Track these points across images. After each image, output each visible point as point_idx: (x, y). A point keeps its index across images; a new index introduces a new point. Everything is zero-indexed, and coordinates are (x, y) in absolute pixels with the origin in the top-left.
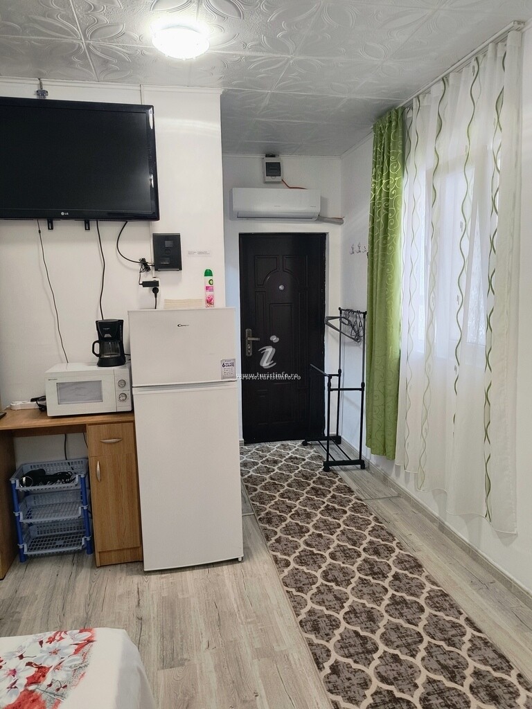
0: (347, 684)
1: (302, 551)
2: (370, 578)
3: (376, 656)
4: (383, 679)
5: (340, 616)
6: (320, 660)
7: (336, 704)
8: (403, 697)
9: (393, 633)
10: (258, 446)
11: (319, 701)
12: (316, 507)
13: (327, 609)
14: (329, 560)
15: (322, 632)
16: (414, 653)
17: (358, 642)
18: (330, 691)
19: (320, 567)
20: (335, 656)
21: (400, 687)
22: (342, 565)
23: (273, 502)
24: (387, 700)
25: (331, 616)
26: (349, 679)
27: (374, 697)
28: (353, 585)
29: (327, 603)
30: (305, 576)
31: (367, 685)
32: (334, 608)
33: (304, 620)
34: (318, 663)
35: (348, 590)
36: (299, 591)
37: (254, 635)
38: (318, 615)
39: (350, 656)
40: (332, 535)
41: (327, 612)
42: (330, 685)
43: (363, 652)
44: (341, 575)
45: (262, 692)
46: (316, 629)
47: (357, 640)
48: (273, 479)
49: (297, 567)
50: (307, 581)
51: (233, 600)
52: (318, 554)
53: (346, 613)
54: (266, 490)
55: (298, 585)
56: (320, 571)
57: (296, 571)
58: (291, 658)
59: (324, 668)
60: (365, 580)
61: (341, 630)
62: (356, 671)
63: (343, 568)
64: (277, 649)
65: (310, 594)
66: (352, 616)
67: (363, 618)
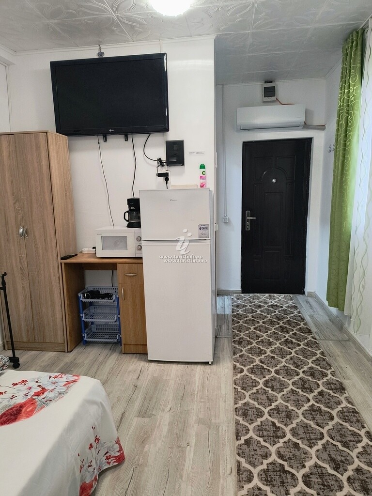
0: (253, 453)
2: (300, 391)
3: (281, 441)
4: (280, 456)
5: (266, 411)
6: (240, 434)
7: (239, 463)
8: (290, 471)
9: (301, 429)
10: (251, 295)
11: (228, 458)
12: (277, 339)
13: (258, 404)
14: (273, 374)
15: (248, 418)
16: (312, 445)
17: (272, 429)
18: (239, 454)
20: (251, 434)
21: (291, 464)
22: (282, 379)
23: (247, 332)
24: (278, 469)
25: (259, 409)
26: (255, 450)
27: (269, 465)
28: (285, 392)
30: (251, 381)
31: (267, 457)
32: (264, 405)
33: (239, 408)
34: (237, 436)
35: (279, 395)
36: (243, 389)
37: (202, 410)
38: (250, 407)
39: (262, 436)
40: (283, 358)
41: (257, 406)
42: (240, 451)
43: (273, 436)
44: (278, 385)
45: (193, 445)
46: (245, 415)
47: (272, 428)
48: (254, 317)
49: (248, 374)
50: (251, 384)
51: (196, 386)
52: (266, 369)
53: (271, 410)
54: (246, 323)
55: (244, 386)
56: (264, 379)
57: (246, 377)
58: (220, 429)
59: (240, 439)
60: (295, 391)
61: (263, 419)
62: (262, 447)
63: (282, 381)
64: (213, 421)
65: (250, 392)
66: (275, 412)
67: (283, 415)
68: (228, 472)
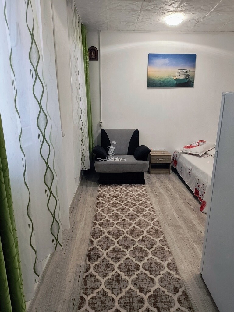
1: (158, 275)
5: (145, 234)
13: (150, 237)
14: (141, 264)
15: (154, 230)
19: (148, 260)
25: (149, 235)
28: (133, 247)
29: (150, 240)
30: (158, 255)
32: (147, 237)
33: (161, 235)
34: (158, 221)
35: (137, 244)
36: (162, 247)
46: (157, 231)
49: (162, 262)
50: (158, 252)
53: (142, 235)
55: (163, 251)
56: (148, 257)
57: (163, 259)
58: (168, 225)
60: (125, 249)
61: (146, 229)
65: (157, 245)
66: (140, 233)
67: (135, 232)
68: (158, 211)
